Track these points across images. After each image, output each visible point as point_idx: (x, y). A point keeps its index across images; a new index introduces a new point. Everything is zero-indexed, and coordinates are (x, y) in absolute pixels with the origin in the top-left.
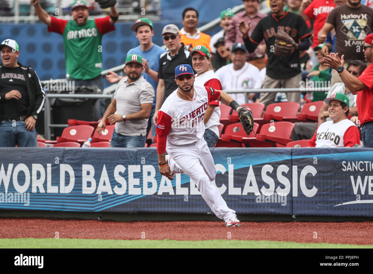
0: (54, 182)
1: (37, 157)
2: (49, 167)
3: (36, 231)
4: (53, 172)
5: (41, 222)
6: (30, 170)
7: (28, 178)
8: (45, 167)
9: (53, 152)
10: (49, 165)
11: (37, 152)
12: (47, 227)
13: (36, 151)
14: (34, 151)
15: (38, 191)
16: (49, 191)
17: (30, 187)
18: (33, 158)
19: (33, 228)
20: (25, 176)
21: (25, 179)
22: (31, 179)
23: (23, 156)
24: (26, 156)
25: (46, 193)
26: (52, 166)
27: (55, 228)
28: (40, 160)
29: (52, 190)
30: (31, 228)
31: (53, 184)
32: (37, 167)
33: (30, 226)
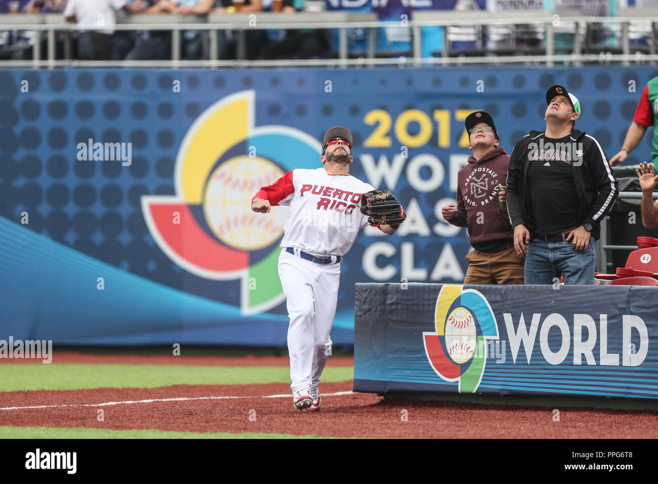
0: (612, 346)
1: (584, 302)
2: (603, 320)
3: (580, 432)
4: (610, 328)
5: (589, 417)
6: (571, 324)
7: (566, 339)
8: (597, 320)
9: (611, 294)
10: (603, 317)
11: (582, 293)
12: (600, 425)
13: (580, 291)
14: (577, 291)
15: (584, 362)
16: (603, 362)
17: (571, 354)
18: (575, 303)
19: (575, 427)
20: (561, 335)
21: (561, 341)
22: (572, 341)
23: (558, 301)
24: (563, 301)
25: (598, 365)
26: (609, 319)
27: (614, 427)
28: (587, 307)
29: (609, 360)
30: (572, 428)
31: (610, 350)
32: (582, 320)
33: (569, 424)
